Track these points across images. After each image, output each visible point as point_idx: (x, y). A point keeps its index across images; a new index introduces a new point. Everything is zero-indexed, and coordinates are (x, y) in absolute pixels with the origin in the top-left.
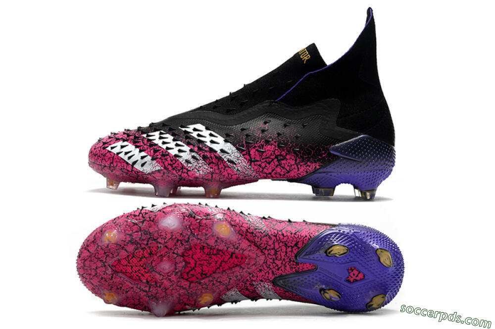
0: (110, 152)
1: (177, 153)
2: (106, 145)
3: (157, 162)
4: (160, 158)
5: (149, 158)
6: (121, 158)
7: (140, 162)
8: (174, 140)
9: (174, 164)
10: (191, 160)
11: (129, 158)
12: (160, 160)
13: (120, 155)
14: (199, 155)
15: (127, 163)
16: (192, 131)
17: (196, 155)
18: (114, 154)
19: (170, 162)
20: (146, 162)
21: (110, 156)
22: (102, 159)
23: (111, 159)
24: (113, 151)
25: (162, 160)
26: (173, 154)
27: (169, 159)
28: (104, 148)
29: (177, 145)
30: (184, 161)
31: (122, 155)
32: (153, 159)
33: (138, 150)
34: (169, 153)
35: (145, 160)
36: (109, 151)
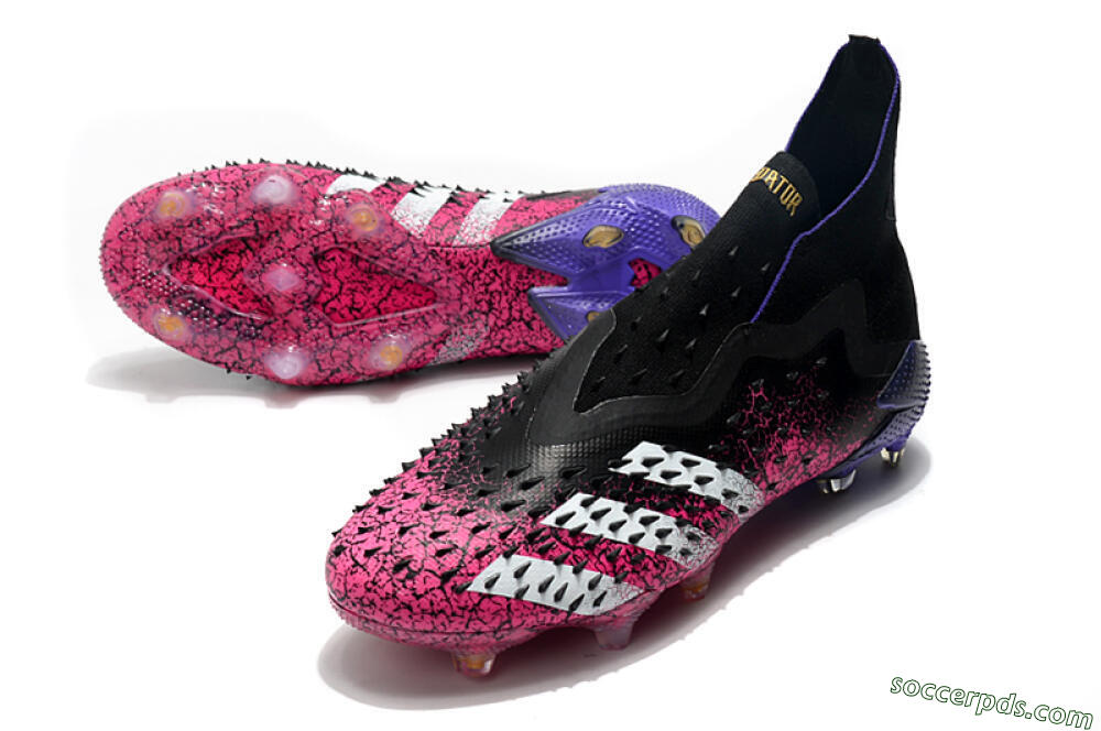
0: (490, 596)
1: (658, 542)
2: (458, 580)
3: (629, 582)
4: (633, 571)
5: (607, 581)
6: (535, 604)
7: (590, 597)
8: (628, 510)
9: (663, 571)
10: (689, 546)
11: (558, 597)
12: (635, 576)
13: (526, 598)
14: (697, 526)
15: (555, 611)
16: (644, 469)
17: (691, 530)
18: (508, 599)
19: (655, 571)
20: (605, 593)
21: (494, 608)
22: (469, 620)
23: (504, 613)
24: (495, 590)
25: (638, 573)
26: (654, 549)
27: (651, 566)
28: (459, 591)
29: (645, 522)
30: (679, 555)
31: (532, 596)
32: (617, 581)
33: (567, 569)
34: (643, 550)
35: (602, 587)
36: (482, 596)
